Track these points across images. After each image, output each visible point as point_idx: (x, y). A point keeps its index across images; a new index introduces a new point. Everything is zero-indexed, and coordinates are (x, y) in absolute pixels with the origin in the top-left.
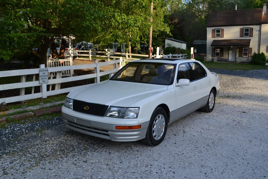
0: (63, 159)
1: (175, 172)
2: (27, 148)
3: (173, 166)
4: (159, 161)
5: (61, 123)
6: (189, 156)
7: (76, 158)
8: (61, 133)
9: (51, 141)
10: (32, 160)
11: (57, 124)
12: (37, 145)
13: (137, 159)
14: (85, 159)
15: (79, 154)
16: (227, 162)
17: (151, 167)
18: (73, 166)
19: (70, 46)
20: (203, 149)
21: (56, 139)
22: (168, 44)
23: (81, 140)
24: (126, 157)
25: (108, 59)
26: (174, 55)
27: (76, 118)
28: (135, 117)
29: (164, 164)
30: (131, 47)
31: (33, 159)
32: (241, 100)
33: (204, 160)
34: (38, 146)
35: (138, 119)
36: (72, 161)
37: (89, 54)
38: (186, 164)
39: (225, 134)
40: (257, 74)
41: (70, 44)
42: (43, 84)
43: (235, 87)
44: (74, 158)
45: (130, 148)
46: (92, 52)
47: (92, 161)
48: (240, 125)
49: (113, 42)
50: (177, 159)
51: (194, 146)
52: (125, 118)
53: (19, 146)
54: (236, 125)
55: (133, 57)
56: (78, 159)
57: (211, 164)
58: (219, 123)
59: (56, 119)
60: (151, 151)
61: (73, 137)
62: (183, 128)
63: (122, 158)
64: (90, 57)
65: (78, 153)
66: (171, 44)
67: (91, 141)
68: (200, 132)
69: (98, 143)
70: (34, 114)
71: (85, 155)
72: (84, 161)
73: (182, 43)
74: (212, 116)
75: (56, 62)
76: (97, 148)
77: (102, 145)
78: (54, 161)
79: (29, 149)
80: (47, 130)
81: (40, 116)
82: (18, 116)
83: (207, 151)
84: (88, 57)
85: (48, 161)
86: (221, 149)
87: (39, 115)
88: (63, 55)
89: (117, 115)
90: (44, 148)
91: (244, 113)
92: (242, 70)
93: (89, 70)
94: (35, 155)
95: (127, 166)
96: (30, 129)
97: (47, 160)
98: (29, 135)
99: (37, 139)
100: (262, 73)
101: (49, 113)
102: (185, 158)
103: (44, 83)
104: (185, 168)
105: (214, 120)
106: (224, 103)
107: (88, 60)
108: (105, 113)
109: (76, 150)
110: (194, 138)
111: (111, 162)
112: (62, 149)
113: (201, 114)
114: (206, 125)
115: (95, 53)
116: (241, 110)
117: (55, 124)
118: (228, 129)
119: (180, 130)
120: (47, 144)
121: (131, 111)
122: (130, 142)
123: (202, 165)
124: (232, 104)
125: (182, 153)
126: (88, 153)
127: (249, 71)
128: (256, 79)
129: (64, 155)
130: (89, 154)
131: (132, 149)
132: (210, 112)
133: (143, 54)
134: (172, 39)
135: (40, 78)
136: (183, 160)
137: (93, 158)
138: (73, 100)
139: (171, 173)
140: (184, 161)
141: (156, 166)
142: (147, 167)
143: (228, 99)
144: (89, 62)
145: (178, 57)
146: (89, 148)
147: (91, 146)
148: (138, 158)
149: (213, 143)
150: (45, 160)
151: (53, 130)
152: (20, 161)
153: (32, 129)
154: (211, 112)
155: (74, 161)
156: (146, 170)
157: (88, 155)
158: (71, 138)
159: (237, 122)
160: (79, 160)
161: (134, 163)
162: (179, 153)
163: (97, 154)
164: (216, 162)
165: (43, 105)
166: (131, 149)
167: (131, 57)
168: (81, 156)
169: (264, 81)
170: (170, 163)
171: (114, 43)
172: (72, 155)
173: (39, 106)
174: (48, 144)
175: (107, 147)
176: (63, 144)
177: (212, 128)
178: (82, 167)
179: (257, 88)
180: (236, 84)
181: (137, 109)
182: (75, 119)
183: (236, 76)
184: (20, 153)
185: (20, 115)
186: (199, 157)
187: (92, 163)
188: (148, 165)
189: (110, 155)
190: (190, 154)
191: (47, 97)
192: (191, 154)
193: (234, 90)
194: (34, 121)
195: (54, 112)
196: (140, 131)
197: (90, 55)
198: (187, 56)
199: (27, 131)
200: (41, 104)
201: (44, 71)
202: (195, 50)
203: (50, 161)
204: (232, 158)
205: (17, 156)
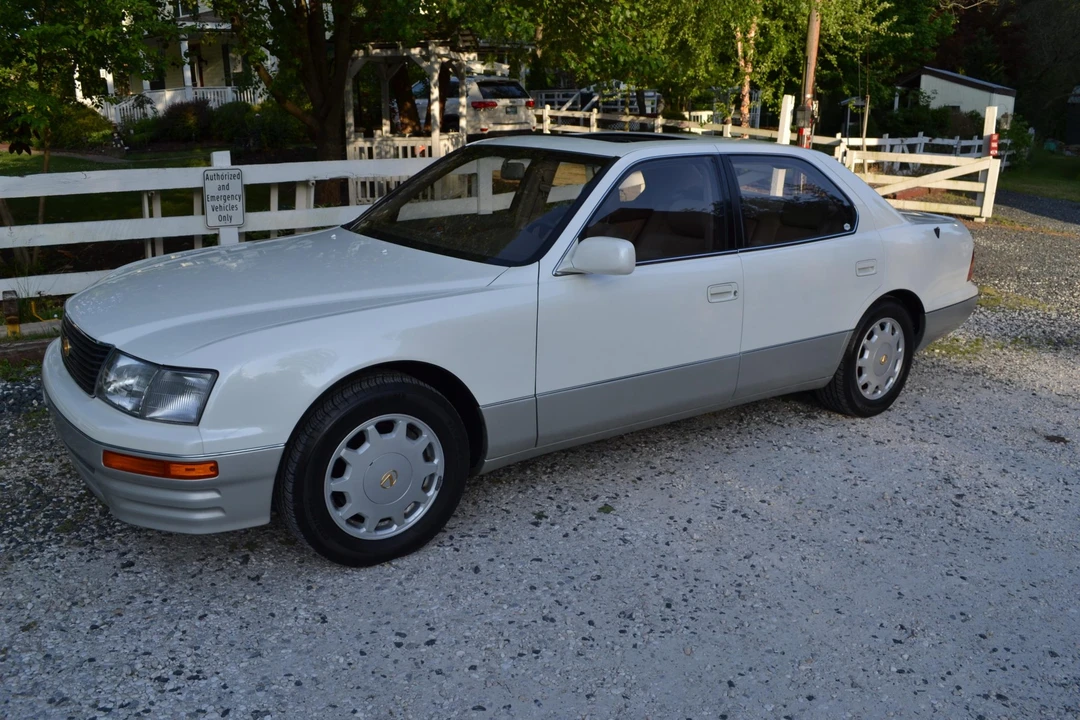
19: (435, 85)
26: (938, 141)
37: (589, 126)
41: (433, 78)
42: (221, 230)
46: (599, 116)
62: (624, 487)
68: (688, 521)
73: (992, 90)
82: (17, 347)
91: (1050, 446)
103: (228, 223)
116: (1049, 426)
135: (209, 205)
185: (24, 346)
197: (594, 130)
201: (222, 177)
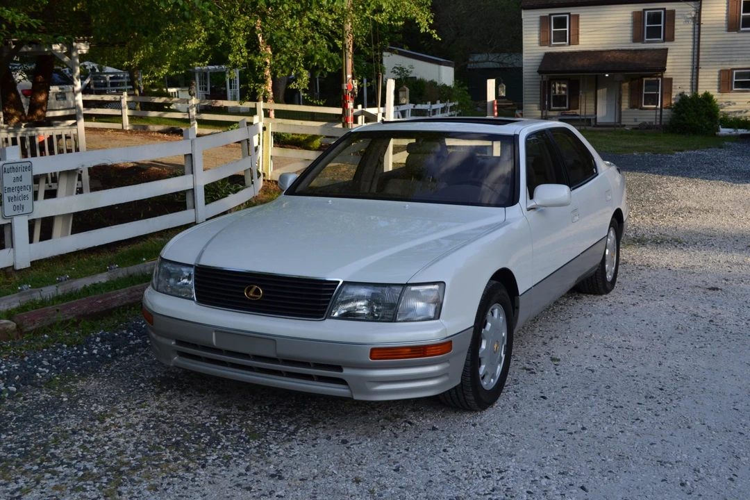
0: (195, 474)
1: (586, 487)
2: (45, 445)
3: (571, 467)
4: (519, 456)
5: (122, 352)
6: (606, 435)
7: (237, 465)
8: (141, 388)
9: (118, 416)
10: (87, 485)
11: (110, 356)
12: (74, 432)
13: (443, 455)
14: (272, 467)
15: (242, 454)
16: (730, 446)
17: (502, 478)
18: (240, 494)
19: (77, 78)
20: (638, 409)
21: (134, 409)
22: (396, 70)
23: (223, 407)
24: (406, 452)
25: (194, 124)
26: (419, 107)
27: (216, 331)
28: (431, 314)
29: (541, 466)
30: (272, 79)
31: (88, 482)
32: (685, 249)
33: (658, 443)
34: (81, 435)
35: (441, 320)
36: (228, 477)
37: (120, 108)
38: (609, 460)
39: (687, 359)
40: (702, 163)
41: (75, 72)
42: (16, 219)
43: (648, 208)
44: (230, 468)
45: (405, 421)
46: (130, 99)
47: (298, 474)
48: (720, 329)
49: (208, 65)
50: (572, 447)
51: (605, 401)
52: (400, 321)
53: (11, 441)
54: (707, 330)
55: (279, 114)
56: (248, 469)
57: (686, 456)
58: (651, 327)
59: (98, 339)
60: (478, 426)
61: (188, 398)
62: (544, 348)
63: (393, 456)
64: (126, 120)
65: (237, 451)
66: (407, 68)
67: (260, 407)
68: (605, 356)
69: (287, 411)
70: (18, 326)
71: (263, 454)
72: (273, 476)
73: (440, 63)
74: (620, 305)
75: (27, 137)
76: (292, 428)
77: (304, 417)
78: (166, 481)
79: (52, 451)
80: (83, 381)
81: (37, 332)
83: (656, 415)
84: (118, 118)
85: (145, 485)
86: (694, 406)
87: (34, 327)
88: (42, 110)
89: (365, 311)
90: (106, 442)
91: (716, 292)
92: (647, 151)
93: (135, 165)
94: (85, 469)
95: (425, 481)
96: (21, 381)
97: (141, 482)
98: (25, 399)
99: (62, 413)
100: (715, 162)
101: (67, 321)
102: (596, 443)
104: (610, 472)
105: (631, 318)
106: (638, 263)
107: (118, 130)
108: (326, 307)
109: (224, 441)
110: (593, 377)
111: (364, 472)
112: (174, 440)
113: (580, 299)
114: (615, 335)
115: (137, 103)
116: (700, 284)
117: (103, 358)
118: (689, 343)
119: (538, 355)
120: (106, 429)
121: (417, 296)
122: (395, 402)
123: (660, 460)
124: (663, 263)
125: (580, 426)
126: (271, 446)
127: (673, 154)
128: (702, 181)
129: (192, 460)
130: (274, 450)
131: (410, 423)
132: (607, 291)
133: (317, 105)
134: (405, 50)
136: (594, 447)
137: (298, 463)
138: (192, 271)
139: (575, 491)
140: (598, 451)
141: (518, 472)
142: (490, 476)
143: (644, 249)
144: (126, 137)
145: (431, 113)
146: (264, 429)
147: (268, 423)
148: (445, 450)
149: (661, 389)
150: (132, 480)
151: (104, 377)
152: (42, 493)
153: (28, 379)
154: (611, 293)
155: (236, 479)
156: (491, 489)
157: (275, 453)
158: (181, 400)
159: (706, 321)
160: (253, 471)
161: (442, 467)
162: (571, 428)
163: (302, 447)
164: (698, 449)
165: (31, 293)
166: (407, 425)
167: (272, 114)
168: (251, 459)
169: (732, 186)
170: (556, 459)
171: (210, 67)
172: (219, 458)
173: (18, 298)
174: (113, 428)
175: (325, 423)
176: (168, 423)
177: (634, 342)
178: (276, 494)
179: (719, 212)
180: (648, 200)
181: (436, 287)
182: (214, 334)
183: (640, 174)
184: (27, 466)
186: (638, 435)
187: (300, 480)
188: (490, 470)
189: (348, 448)
190: (606, 428)
191: (32, 263)
192: (609, 429)
193: (648, 219)
194: (21, 350)
195: (86, 316)
196: (448, 361)
197: (126, 113)
198: (458, 109)
199: (13, 389)
200: (21, 290)
202: (500, 89)
203: (152, 483)
204: (741, 433)
205: (22, 474)
